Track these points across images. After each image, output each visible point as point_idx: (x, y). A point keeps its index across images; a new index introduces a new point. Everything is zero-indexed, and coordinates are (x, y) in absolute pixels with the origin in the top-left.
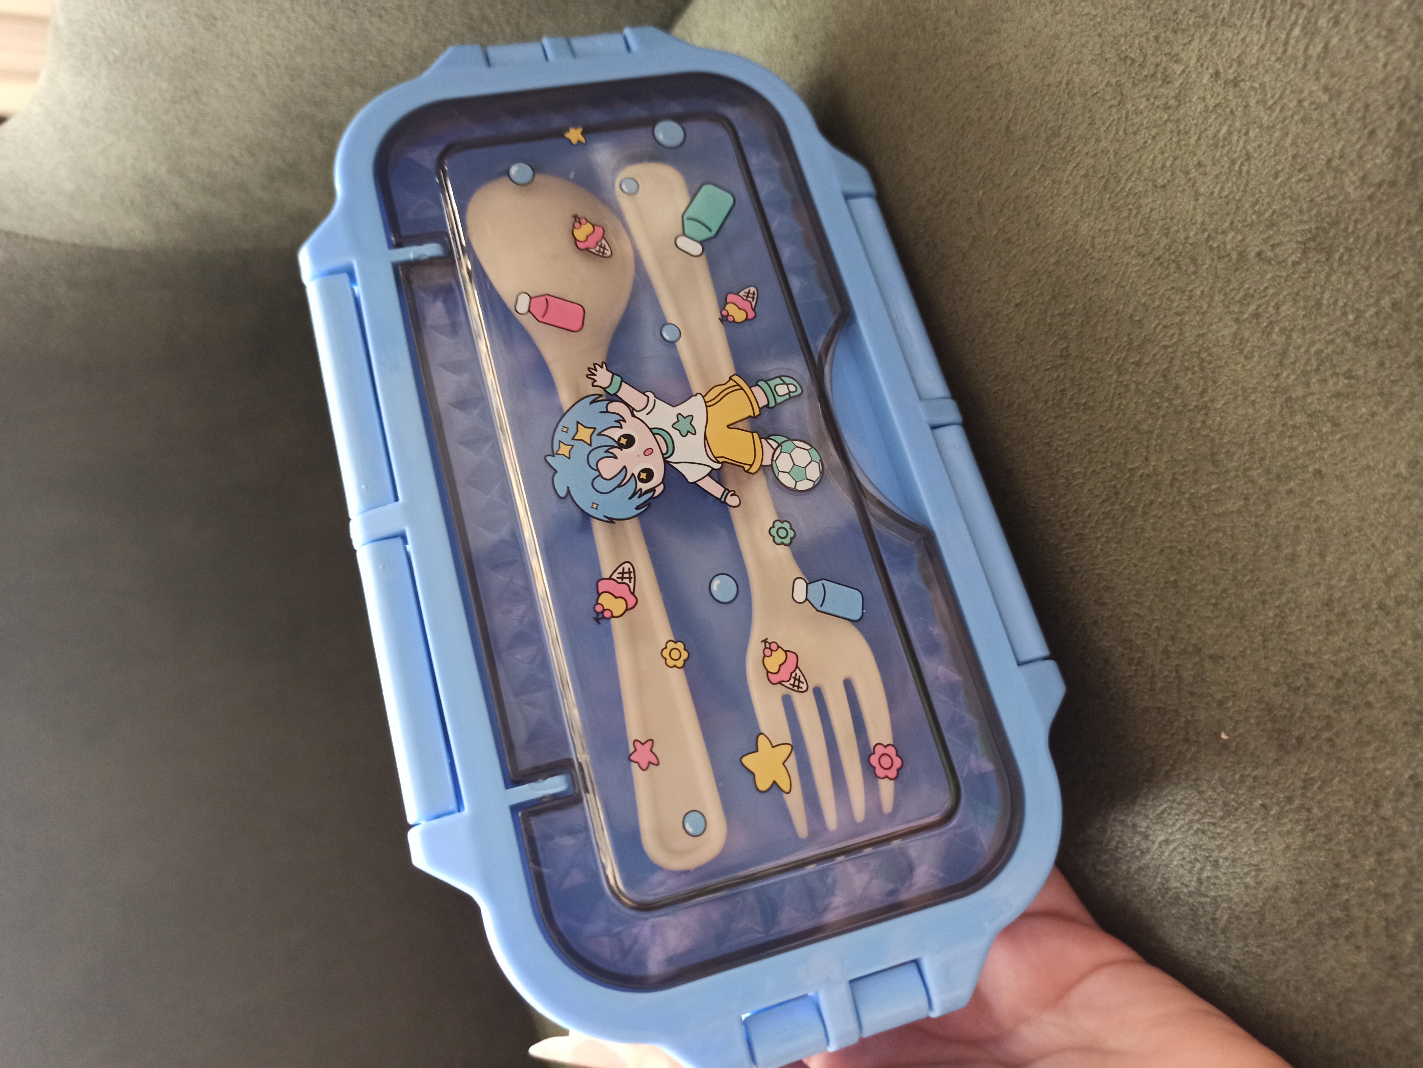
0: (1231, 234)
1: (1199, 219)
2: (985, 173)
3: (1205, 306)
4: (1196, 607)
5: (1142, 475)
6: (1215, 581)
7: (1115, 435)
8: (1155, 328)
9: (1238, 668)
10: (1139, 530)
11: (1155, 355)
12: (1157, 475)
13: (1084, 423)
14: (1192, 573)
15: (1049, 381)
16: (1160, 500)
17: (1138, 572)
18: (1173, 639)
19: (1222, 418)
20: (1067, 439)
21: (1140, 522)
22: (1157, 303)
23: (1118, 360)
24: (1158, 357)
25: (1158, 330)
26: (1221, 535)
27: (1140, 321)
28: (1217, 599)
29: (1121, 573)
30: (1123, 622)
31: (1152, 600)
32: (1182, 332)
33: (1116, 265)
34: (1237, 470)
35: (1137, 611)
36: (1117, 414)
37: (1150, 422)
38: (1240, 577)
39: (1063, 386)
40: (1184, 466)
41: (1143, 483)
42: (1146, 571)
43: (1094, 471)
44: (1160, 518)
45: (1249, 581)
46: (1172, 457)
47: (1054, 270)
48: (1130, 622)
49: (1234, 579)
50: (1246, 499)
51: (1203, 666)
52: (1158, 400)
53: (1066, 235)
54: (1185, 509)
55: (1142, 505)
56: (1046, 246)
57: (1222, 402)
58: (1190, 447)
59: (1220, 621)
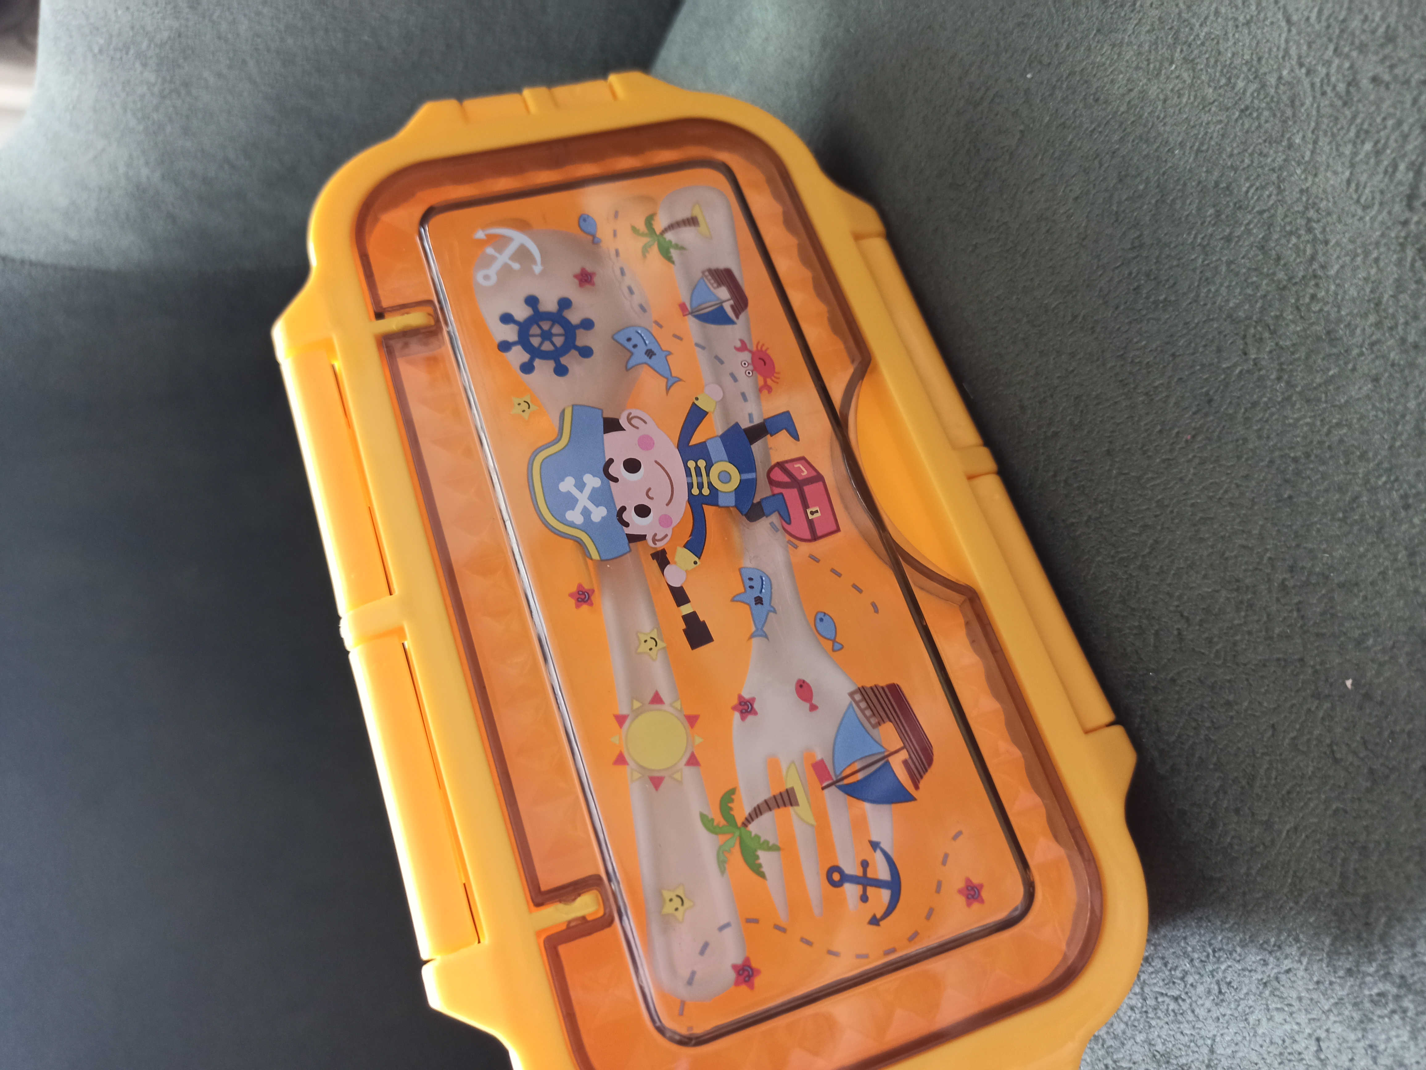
0: (1336, 61)
1: (1293, 51)
2: (1031, 56)
3: (1308, 154)
4: (1318, 526)
5: (1241, 372)
6: (1341, 489)
7: (1204, 331)
8: (1247, 192)
9: (1379, 594)
10: (1241, 442)
11: (1248, 224)
12: (1260, 370)
13: (1165, 323)
14: (1312, 485)
15: (1120, 281)
16: (1265, 399)
17: (1242, 494)
18: (1291, 569)
19: (1338, 285)
20: (1145, 347)
21: (1241, 431)
22: (1247, 161)
23: (1203, 238)
24: (1251, 226)
25: (1250, 194)
26: (1345, 430)
27: (1227, 188)
28: (1345, 512)
29: (1220, 499)
30: (1226, 559)
31: (1262, 526)
32: (1280, 191)
33: (1194, 126)
34: (1361, 346)
35: (1244, 542)
36: (1205, 305)
37: (1247, 307)
38: (1373, 480)
39: (1136, 284)
40: (1293, 353)
41: (1242, 383)
42: (1253, 491)
43: (1180, 379)
44: (1267, 421)
45: (1385, 483)
46: (1277, 344)
47: (1118, 149)
48: (1236, 557)
49: (1367, 482)
50: (1376, 380)
51: (1332, 599)
52: (1255, 279)
53: (1132, 103)
54: (1298, 406)
55: (1243, 410)
56: (1108, 122)
57: (1336, 267)
58: (1298, 329)
59: (1351, 538)
